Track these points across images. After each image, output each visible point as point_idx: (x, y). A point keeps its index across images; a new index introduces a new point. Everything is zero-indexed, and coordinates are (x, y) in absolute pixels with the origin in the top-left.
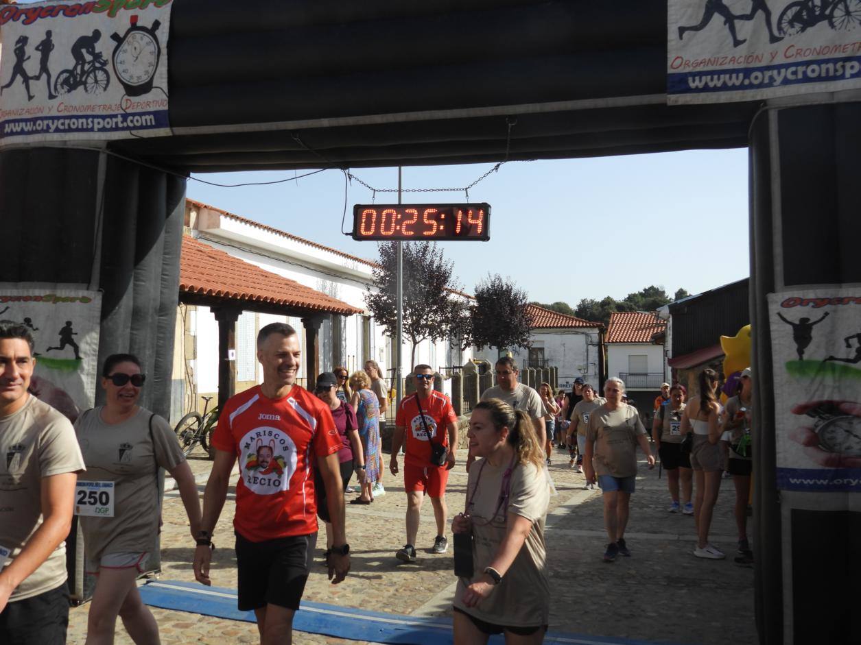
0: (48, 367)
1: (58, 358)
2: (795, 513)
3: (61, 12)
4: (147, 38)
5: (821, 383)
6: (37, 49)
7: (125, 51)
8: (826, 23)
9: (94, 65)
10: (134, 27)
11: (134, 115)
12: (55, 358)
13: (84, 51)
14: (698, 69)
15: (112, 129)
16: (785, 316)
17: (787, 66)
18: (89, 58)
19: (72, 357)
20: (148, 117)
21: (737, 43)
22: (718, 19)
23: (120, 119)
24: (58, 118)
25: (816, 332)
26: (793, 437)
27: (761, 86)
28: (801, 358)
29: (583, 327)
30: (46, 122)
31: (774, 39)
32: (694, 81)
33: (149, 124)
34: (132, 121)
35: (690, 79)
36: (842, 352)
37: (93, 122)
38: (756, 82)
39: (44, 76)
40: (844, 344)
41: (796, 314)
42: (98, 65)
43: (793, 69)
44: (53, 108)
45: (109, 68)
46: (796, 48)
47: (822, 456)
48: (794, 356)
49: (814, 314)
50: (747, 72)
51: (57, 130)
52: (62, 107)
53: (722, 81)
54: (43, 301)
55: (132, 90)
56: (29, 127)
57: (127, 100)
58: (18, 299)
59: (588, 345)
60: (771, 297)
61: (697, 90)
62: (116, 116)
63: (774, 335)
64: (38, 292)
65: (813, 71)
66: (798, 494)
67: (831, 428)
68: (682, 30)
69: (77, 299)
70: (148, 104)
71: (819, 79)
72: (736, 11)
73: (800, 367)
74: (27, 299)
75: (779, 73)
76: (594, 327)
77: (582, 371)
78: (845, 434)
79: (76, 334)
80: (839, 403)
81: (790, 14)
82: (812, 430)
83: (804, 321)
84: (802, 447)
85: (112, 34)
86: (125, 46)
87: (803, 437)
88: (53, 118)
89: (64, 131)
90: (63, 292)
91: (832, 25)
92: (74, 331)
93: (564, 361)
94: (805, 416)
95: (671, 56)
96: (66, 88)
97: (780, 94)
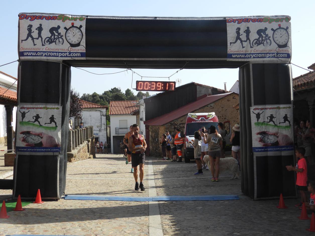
0: (45, 129)
1: (50, 126)
2: (257, 157)
3: (44, 18)
4: (78, 30)
5: (262, 127)
6: (36, 29)
7: (69, 33)
8: (262, 44)
9: (58, 36)
10: (73, 26)
11: (73, 53)
12: (48, 126)
13: (54, 32)
14: (234, 53)
15: (65, 57)
16: (254, 112)
17: (254, 54)
18: (56, 34)
19: (54, 126)
20: (78, 54)
21: (243, 47)
22: (239, 41)
23: (68, 54)
24: (46, 52)
25: (261, 116)
26: (256, 140)
27: (248, 58)
28: (258, 122)
29: (99, 108)
30: (41, 53)
31: (251, 47)
32: (233, 56)
33: (78, 56)
34: (72, 55)
35: (233, 55)
36: (266, 120)
37: (58, 54)
38: (247, 57)
39: (40, 38)
40: (267, 118)
41: (256, 112)
42: (60, 36)
43: (256, 55)
44: (44, 49)
45: (64, 38)
46: (256, 50)
47: (263, 144)
48: (256, 121)
49: (261, 112)
50: (245, 54)
51: (45, 56)
52: (47, 49)
53: (240, 56)
54: (43, 109)
55: (72, 45)
56: (34, 54)
57: (71, 48)
58: (33, 108)
59: (101, 116)
60: (251, 108)
61: (234, 58)
62: (67, 53)
63: (251, 116)
64: (41, 106)
65: (260, 55)
66: (258, 153)
67: (264, 137)
68: (231, 43)
69: (55, 108)
70: (78, 50)
71: (261, 57)
72: (243, 40)
73: (258, 124)
74: (37, 108)
75: (252, 55)
76: (104, 108)
77: (99, 128)
78: (267, 139)
79: (55, 119)
80: (266, 132)
81: (255, 41)
82: (260, 138)
83: (259, 113)
84: (258, 142)
85: (64, 27)
86: (69, 31)
87: (259, 140)
88: (44, 52)
89: (48, 56)
90: (49, 106)
91: (264, 45)
92: (55, 118)
93: (91, 123)
94: (259, 135)
95: (228, 49)
96: (48, 43)
97: (252, 60)
